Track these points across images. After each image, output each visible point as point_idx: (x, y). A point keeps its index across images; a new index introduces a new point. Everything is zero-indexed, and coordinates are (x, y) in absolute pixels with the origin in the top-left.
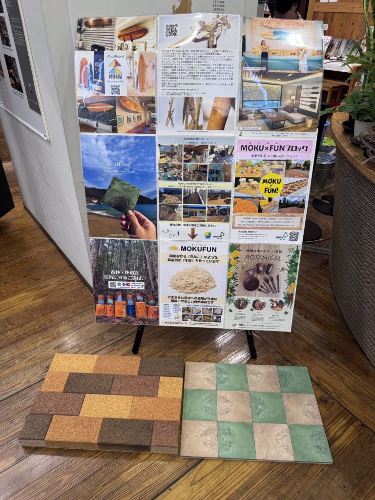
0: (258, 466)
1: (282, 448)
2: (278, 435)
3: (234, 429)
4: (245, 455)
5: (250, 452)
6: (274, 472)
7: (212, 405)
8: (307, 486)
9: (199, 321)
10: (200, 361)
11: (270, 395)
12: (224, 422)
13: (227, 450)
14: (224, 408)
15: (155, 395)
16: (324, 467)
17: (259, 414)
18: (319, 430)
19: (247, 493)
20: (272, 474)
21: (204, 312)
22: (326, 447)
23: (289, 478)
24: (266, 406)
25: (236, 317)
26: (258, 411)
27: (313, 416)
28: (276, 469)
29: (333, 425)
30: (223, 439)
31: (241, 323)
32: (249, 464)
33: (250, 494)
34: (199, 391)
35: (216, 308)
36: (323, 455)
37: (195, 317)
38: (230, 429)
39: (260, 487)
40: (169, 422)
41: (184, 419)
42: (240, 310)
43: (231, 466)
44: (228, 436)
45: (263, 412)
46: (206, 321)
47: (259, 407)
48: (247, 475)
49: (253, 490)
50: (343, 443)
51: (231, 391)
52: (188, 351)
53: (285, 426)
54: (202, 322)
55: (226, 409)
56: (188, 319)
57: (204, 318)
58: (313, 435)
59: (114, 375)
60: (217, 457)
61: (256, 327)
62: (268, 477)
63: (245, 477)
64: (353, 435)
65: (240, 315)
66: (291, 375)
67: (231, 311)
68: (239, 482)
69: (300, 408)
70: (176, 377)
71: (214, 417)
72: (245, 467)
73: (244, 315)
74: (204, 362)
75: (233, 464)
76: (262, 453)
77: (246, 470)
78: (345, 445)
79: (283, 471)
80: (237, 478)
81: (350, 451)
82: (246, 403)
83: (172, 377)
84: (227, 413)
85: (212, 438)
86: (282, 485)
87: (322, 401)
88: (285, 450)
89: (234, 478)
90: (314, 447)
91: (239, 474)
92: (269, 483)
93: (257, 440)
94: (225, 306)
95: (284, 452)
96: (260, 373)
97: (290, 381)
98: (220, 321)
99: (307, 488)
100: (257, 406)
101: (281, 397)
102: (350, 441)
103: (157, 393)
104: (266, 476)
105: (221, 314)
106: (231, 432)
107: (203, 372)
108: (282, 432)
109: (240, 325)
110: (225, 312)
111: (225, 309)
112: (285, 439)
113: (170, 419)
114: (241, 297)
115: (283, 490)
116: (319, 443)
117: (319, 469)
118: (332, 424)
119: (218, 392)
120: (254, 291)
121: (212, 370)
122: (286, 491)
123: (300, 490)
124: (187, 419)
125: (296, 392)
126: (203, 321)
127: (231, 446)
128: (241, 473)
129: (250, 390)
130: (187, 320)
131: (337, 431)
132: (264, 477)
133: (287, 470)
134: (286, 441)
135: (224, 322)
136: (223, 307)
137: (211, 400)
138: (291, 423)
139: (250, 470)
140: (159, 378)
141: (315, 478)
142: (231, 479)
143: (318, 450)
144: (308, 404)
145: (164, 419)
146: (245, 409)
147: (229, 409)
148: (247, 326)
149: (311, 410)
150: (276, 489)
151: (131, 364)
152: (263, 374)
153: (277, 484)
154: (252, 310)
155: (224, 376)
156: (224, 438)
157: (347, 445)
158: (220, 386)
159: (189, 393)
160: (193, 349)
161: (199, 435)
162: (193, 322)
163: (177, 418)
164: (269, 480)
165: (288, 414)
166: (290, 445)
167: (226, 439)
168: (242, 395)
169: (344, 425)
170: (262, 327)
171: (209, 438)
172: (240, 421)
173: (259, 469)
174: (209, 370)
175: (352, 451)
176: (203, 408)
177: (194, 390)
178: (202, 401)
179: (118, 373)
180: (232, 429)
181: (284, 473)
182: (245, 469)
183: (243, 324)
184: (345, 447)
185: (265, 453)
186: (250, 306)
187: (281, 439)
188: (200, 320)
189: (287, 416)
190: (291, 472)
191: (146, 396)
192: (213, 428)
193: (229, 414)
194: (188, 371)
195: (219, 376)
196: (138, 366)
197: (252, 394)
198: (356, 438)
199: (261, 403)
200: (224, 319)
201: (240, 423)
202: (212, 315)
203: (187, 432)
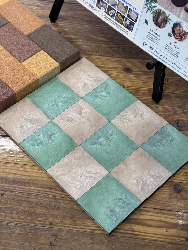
0: (44, 177)
1: (79, 183)
2: (88, 172)
3: (57, 137)
4: (42, 161)
5: (48, 162)
6: (51, 193)
7: (63, 105)
8: (64, 226)
9: (111, 16)
10: (99, 67)
11: (126, 139)
12: (56, 125)
13: (33, 145)
14: (70, 116)
15: (21, 60)
16: (98, 230)
17: (94, 144)
18: (133, 201)
19: (11, 185)
20: (47, 193)
21: (119, 7)
22: (120, 218)
23: (57, 208)
24: (109, 145)
25: (149, 34)
26: (97, 141)
27: (143, 188)
28: (55, 193)
29: (156, 213)
30: (39, 135)
31: (152, 47)
32: (39, 170)
33: (12, 188)
34: (67, 88)
35: (132, 8)
36: (108, 219)
37: (110, 9)
38: (54, 134)
39: (26, 191)
40: (8, 86)
41: (28, 97)
42: (157, 27)
43: (24, 159)
44: (46, 138)
45: (99, 146)
46: (118, 21)
47: (102, 140)
48: (27, 176)
49: (19, 188)
50: (145, 233)
51: (94, 109)
52: (101, 51)
53: (105, 172)
54: (114, 20)
55: (71, 118)
56: (102, 8)
57: (117, 15)
58: (121, 199)
59: (9, 22)
60: (19, 143)
61: (166, 61)
62: (41, 192)
63: (25, 175)
64: (164, 237)
65: (155, 35)
66: (172, 141)
67: (146, 22)
68: (15, 174)
69: (141, 172)
70: (55, 59)
71: (53, 115)
72: (32, 169)
73: (158, 37)
74: (102, 70)
75: (27, 159)
76: (57, 171)
77: (32, 172)
78: (144, 236)
79: (59, 199)
80: (17, 170)
81: (141, 243)
82: (95, 128)
83: (52, 57)
84: (68, 121)
85: (31, 128)
86: (45, 206)
87: (175, 188)
88: (79, 187)
89: (15, 168)
90: (109, 208)
91: (22, 169)
92: (37, 195)
93: (65, 160)
94: (142, 12)
95: (75, 187)
96: (141, 116)
97: (163, 145)
98: (131, 30)
99: (62, 227)
100: (101, 137)
101: (135, 149)
102: (153, 238)
103: (25, 60)
104: (41, 189)
105: (136, 21)
106: (52, 137)
107: (89, 76)
108: (95, 174)
109: (150, 47)
110: (140, 21)
111: (141, 16)
112: (91, 180)
113: (10, 86)
114: (163, 9)
115: (40, 210)
116: (117, 210)
117: (92, 226)
118: (156, 211)
119: (82, 100)
120: (179, 8)
121: (99, 81)
122: (42, 213)
123: (54, 223)
124: (31, 99)
125: (155, 158)
126: (116, 19)
127: (38, 145)
128: (24, 169)
129: (113, 121)
130: (100, 9)
131: (153, 220)
132: (38, 189)
133: (62, 201)
134: (89, 182)
135: (136, 33)
136: (139, 12)
137: (67, 101)
138: (113, 175)
139: (34, 174)
140: (40, 51)
141: (79, 228)
142: (12, 167)
143: (109, 214)
144: (153, 176)
145: (6, 82)
146: (87, 131)
147: (72, 120)
148: (156, 54)
149: (148, 182)
150: (36, 204)
151: (30, 23)
152: (143, 119)
153: (42, 201)
154: (170, 35)
155: (104, 93)
156: (41, 135)
157: (146, 237)
158: (89, 98)
159: (56, 83)
160: (106, 53)
161: (25, 117)
162: (105, 14)
163: (16, 89)
164: (39, 194)
165: (122, 166)
166: (88, 188)
167: (42, 137)
168: (100, 119)
169: (168, 223)
170: (173, 65)
171: (29, 125)
172: (70, 136)
173: (42, 180)
174: (96, 79)
175: (143, 245)
176: (53, 102)
177: (63, 83)
178: (59, 96)
179: (13, 23)
180: (56, 135)
181: (58, 201)
182: (32, 170)
183: (154, 48)
184: (142, 237)
185: (58, 173)
186: (169, 27)
187: (87, 176)
188: (113, 16)
189: (118, 167)
190: (64, 206)
191: (13, 56)
192: (41, 122)
193: (69, 123)
194: (77, 66)
195: (100, 90)
196: (34, 29)
197: (109, 125)
198: (164, 242)
199: (108, 139)
200: (137, 29)
201: (69, 137)
202: (126, 16)
203: (18, 108)
